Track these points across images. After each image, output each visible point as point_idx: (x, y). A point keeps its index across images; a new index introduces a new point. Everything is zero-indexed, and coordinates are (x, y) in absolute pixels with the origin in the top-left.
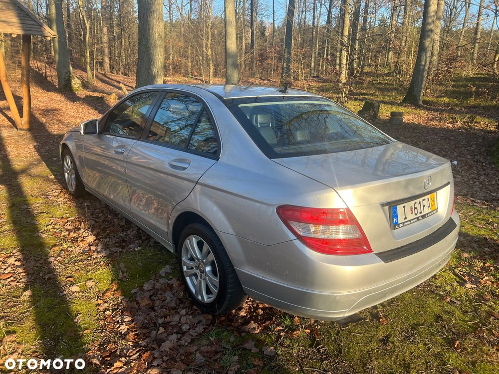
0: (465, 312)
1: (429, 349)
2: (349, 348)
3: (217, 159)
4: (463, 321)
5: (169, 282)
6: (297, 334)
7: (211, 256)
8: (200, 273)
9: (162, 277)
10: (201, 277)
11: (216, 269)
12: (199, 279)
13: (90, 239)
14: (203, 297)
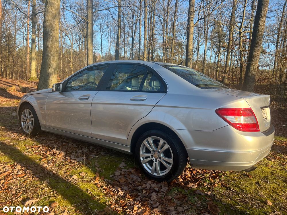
0: (281, 170)
1: (279, 185)
2: (245, 189)
3: (166, 92)
4: (283, 173)
5: (128, 170)
6: (216, 185)
7: (167, 146)
8: (155, 159)
9: (123, 168)
10: (156, 161)
11: (171, 153)
12: (154, 162)
13: (63, 154)
14: (158, 173)
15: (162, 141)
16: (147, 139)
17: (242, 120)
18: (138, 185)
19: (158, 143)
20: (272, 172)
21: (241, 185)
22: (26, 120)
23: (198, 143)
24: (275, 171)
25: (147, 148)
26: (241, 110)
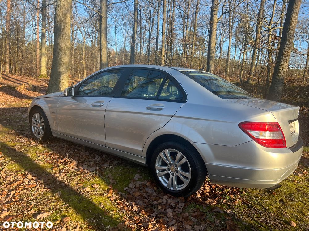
1: (305, 204)
2: (268, 207)
3: (185, 102)
5: (143, 183)
6: (237, 202)
7: (184, 160)
8: (172, 173)
9: (137, 181)
10: (173, 174)
11: (188, 167)
12: (171, 176)
13: (75, 163)
14: (175, 188)
15: (179, 155)
16: (163, 151)
17: (267, 135)
18: (153, 200)
19: (175, 155)
20: (298, 188)
21: (264, 203)
22: (37, 125)
23: (218, 158)
24: (301, 187)
25: (163, 161)
26: (267, 125)
